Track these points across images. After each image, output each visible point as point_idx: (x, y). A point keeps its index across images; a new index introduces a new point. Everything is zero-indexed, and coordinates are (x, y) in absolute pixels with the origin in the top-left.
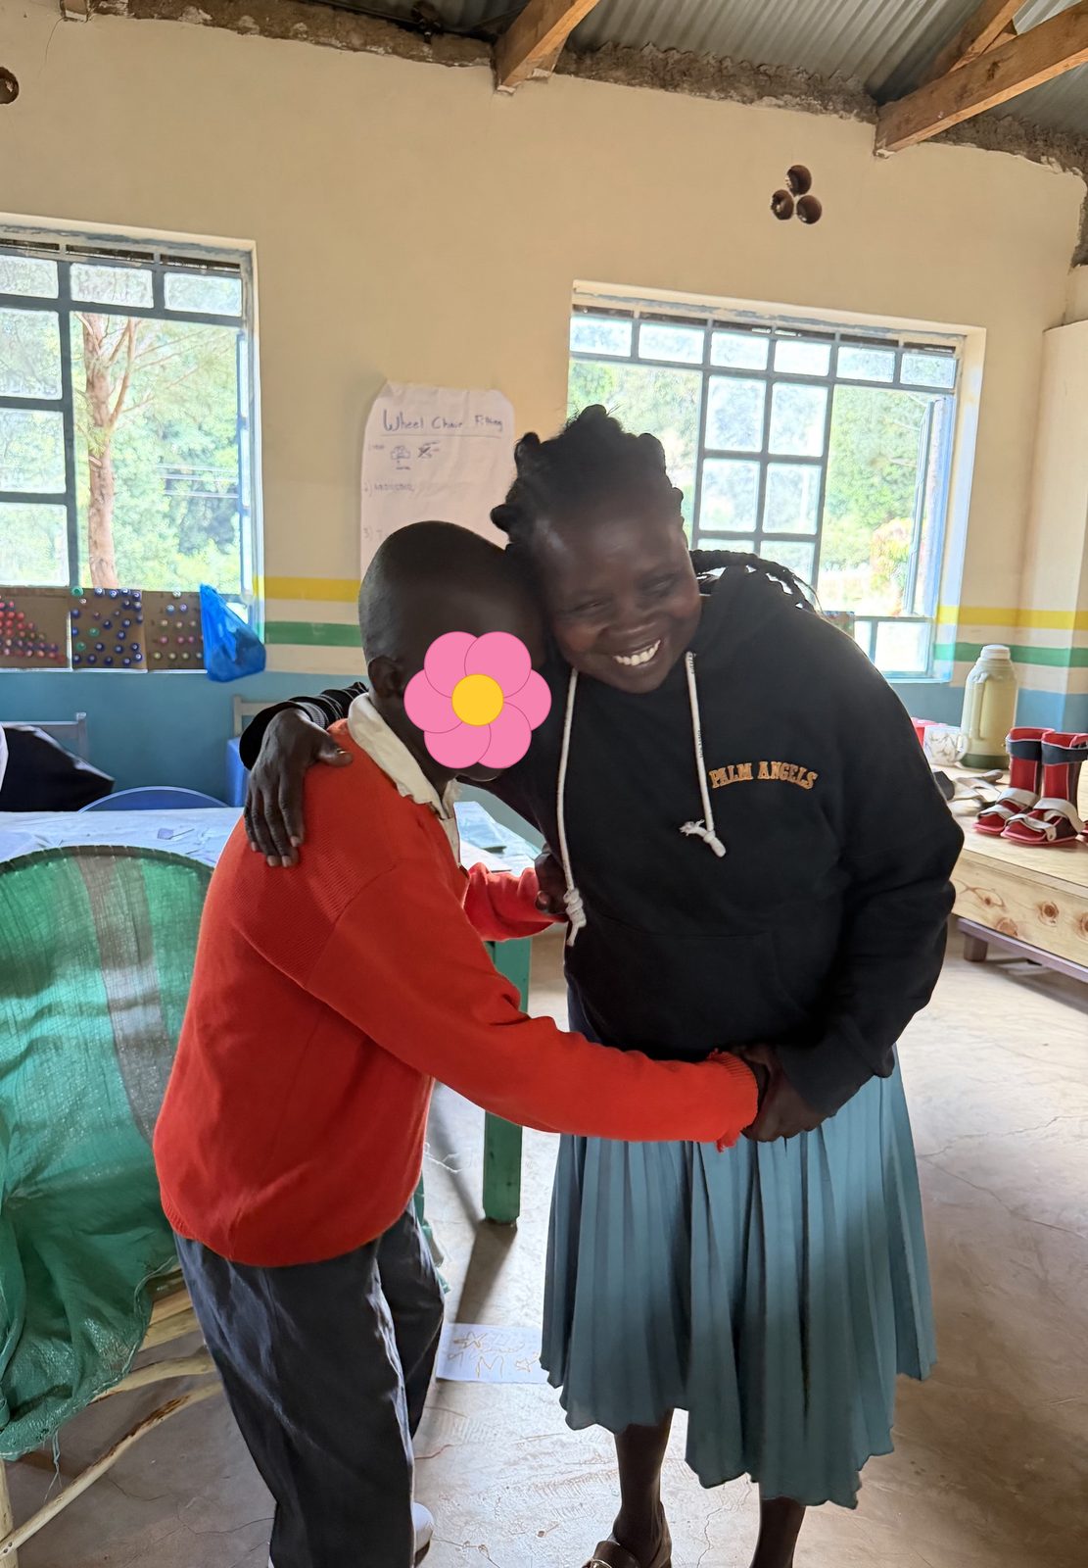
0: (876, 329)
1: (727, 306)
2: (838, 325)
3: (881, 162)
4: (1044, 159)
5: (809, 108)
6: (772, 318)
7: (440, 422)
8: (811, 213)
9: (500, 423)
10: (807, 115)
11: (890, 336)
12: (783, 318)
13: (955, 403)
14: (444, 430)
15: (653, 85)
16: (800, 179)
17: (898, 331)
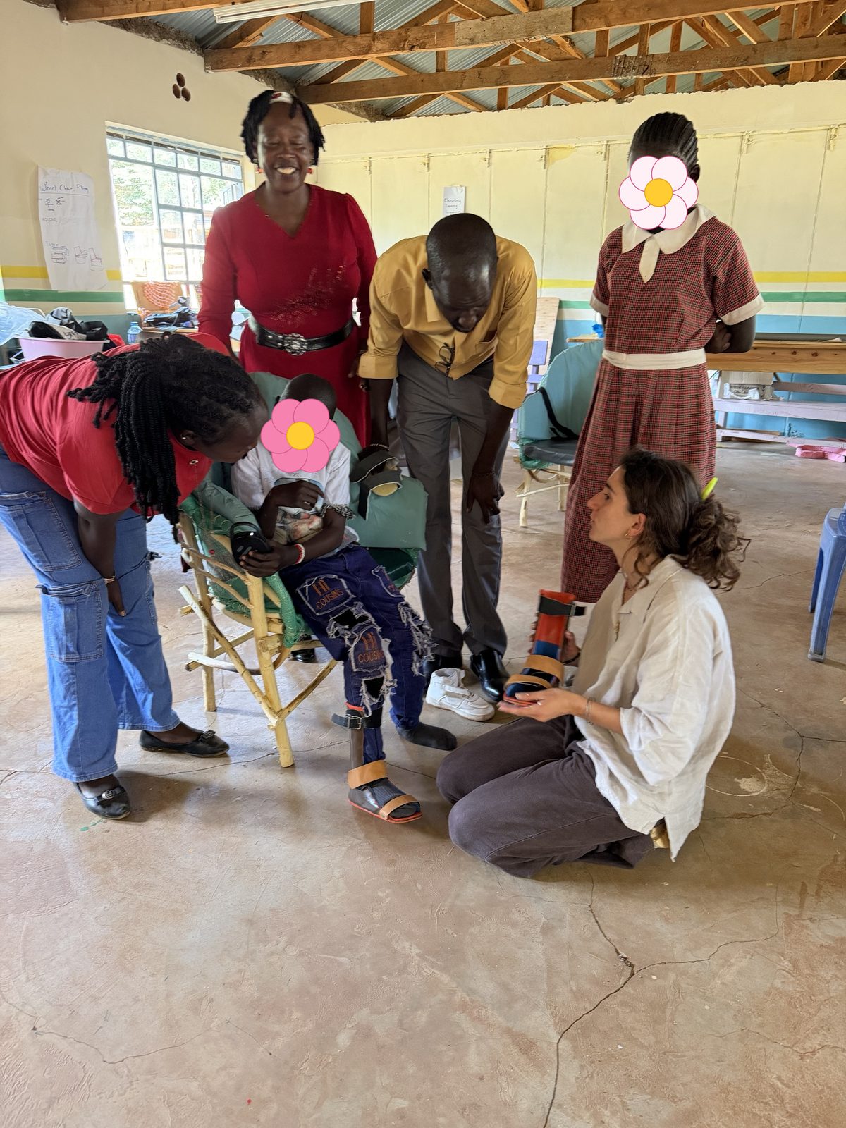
0: (212, 151)
1: (158, 136)
2: (199, 148)
3: (208, 75)
4: (260, 79)
5: (179, 47)
6: (175, 143)
7: (62, 188)
8: (187, 96)
9: (87, 189)
10: (179, 50)
11: (217, 154)
12: (179, 143)
13: (243, 186)
14: (65, 191)
15: (122, 28)
16: (180, 79)
17: (220, 152)
